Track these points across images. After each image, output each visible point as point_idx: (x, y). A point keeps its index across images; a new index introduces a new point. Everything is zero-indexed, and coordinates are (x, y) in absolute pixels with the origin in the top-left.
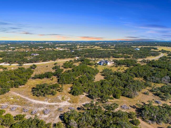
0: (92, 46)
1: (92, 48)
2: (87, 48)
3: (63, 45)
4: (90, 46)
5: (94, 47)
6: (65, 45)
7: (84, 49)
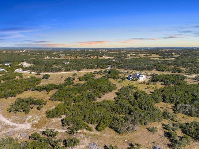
0: (148, 54)
1: (147, 57)
2: (140, 56)
3: (115, 52)
4: (146, 54)
5: (151, 55)
6: (118, 52)
7: (136, 57)
